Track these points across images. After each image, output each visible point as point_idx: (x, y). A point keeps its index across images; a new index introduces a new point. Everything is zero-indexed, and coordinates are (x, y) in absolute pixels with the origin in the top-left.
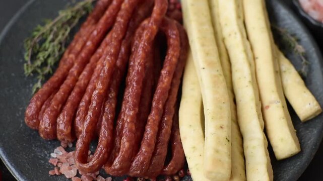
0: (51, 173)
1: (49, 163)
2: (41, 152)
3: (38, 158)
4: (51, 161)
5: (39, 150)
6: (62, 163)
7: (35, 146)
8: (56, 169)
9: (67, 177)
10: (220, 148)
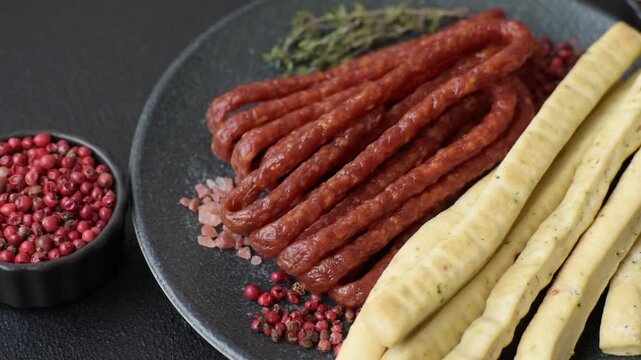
0: (183, 201)
1: (194, 189)
2: (197, 169)
3: (186, 173)
4: (198, 187)
5: (198, 166)
6: (212, 200)
7: (198, 158)
8: (193, 201)
9: (200, 219)
10: (416, 291)
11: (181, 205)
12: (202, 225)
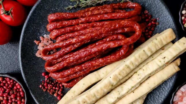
2: (43, 30)
3: (39, 31)
11: (34, 42)
12: (38, 49)
